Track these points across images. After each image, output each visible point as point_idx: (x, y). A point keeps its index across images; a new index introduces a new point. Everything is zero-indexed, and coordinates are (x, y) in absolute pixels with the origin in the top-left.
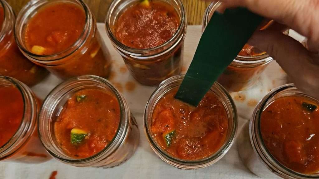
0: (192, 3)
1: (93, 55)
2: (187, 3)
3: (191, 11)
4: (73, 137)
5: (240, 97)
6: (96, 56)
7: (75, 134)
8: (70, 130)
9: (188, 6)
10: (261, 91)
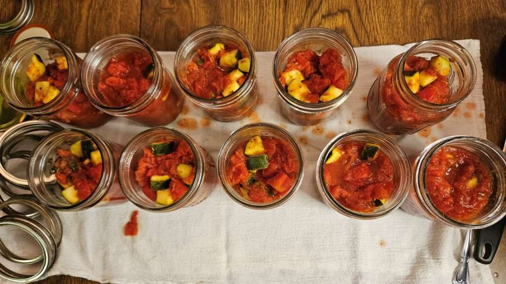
0: (269, 24)
1: (164, 99)
2: (263, 23)
3: (268, 34)
4: (152, 184)
5: (318, 130)
6: (167, 99)
7: (155, 182)
8: (149, 178)
9: (264, 27)
10: (340, 123)
